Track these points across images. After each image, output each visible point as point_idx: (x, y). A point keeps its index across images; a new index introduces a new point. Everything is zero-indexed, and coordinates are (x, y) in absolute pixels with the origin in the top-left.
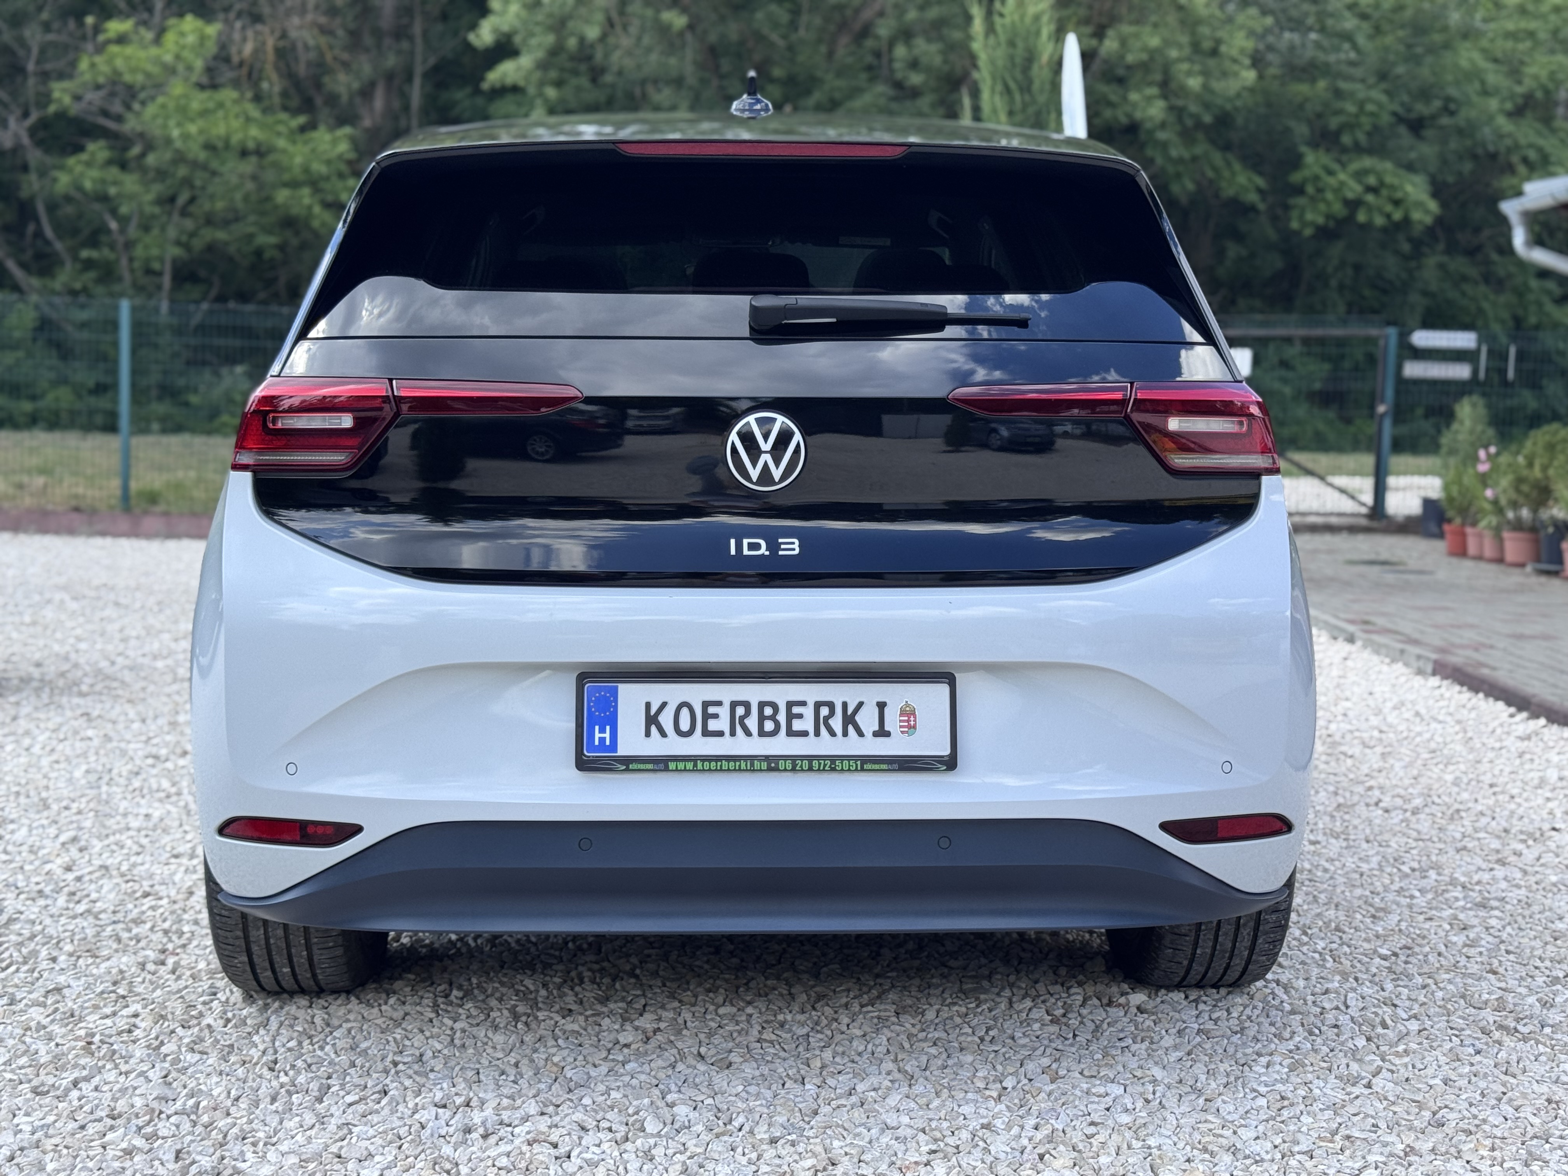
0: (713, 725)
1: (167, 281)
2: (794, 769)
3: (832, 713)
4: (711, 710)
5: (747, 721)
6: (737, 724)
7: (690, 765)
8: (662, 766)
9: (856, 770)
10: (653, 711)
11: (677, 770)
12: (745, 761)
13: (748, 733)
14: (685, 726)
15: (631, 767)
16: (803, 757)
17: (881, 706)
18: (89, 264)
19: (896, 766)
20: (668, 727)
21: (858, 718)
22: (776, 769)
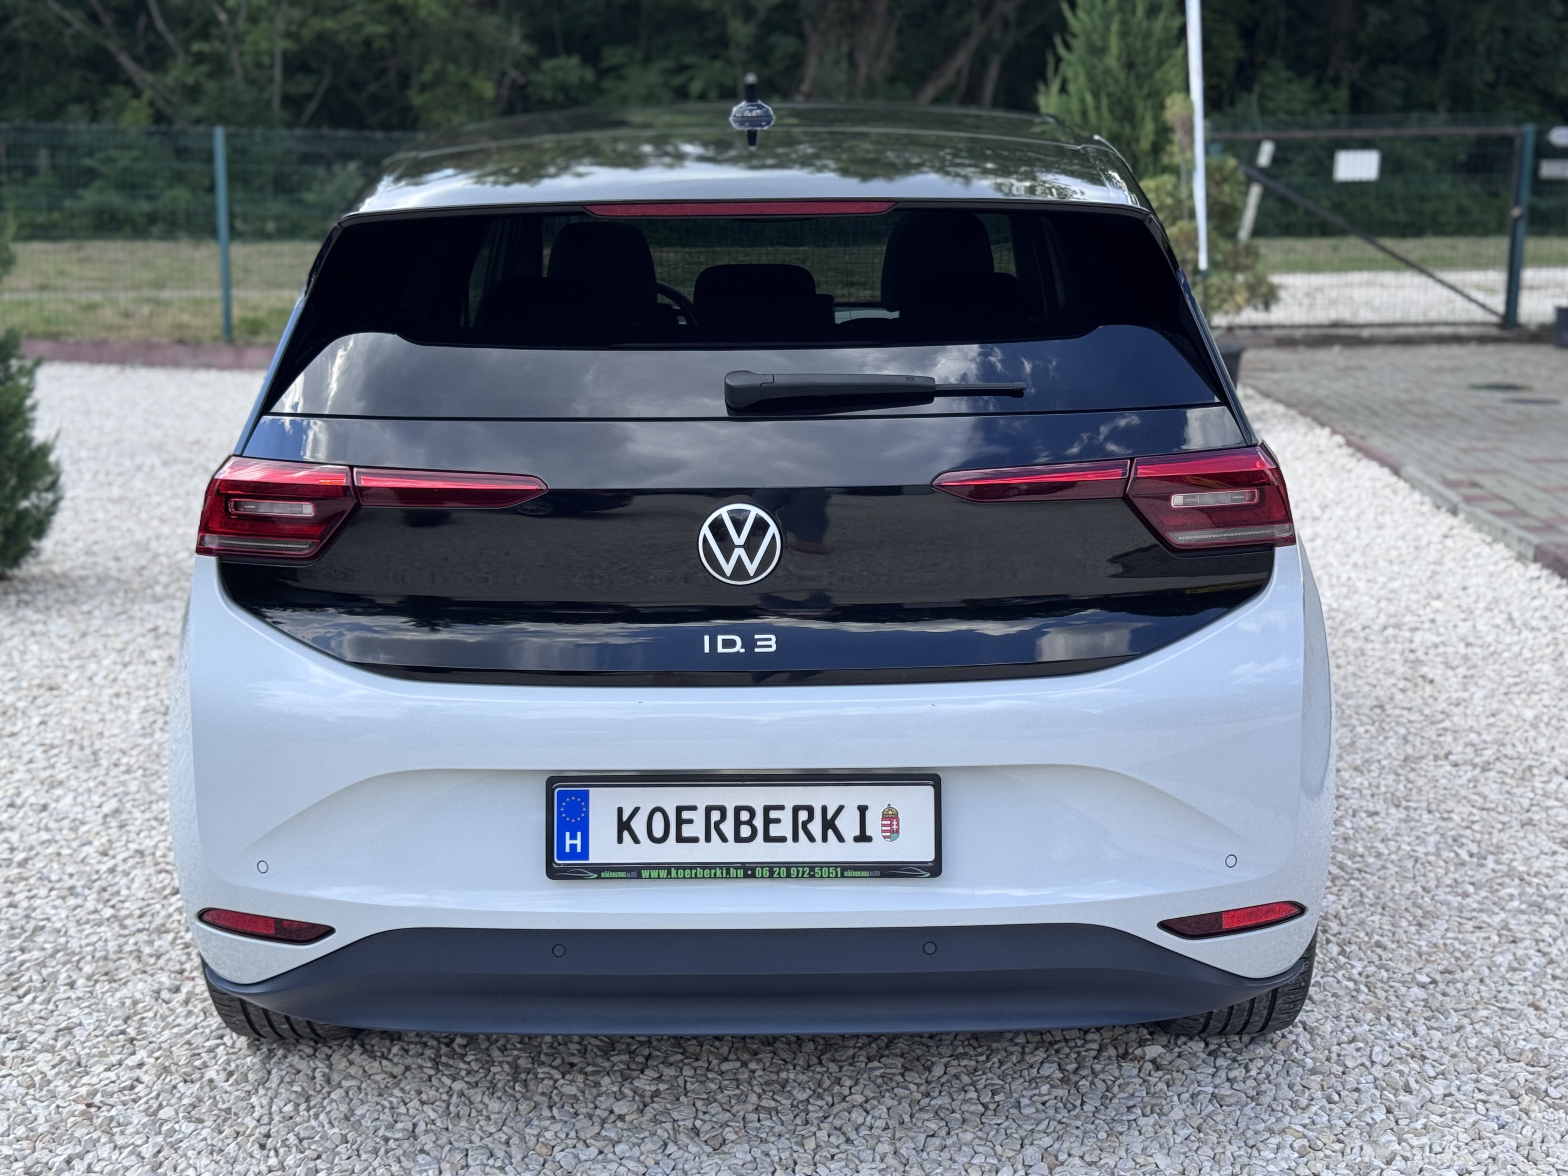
0: (687, 830)
1: (278, 73)
2: (771, 876)
3: (811, 817)
4: (686, 815)
5: (722, 826)
6: (712, 829)
7: (663, 873)
8: (634, 874)
9: (836, 877)
10: (625, 817)
11: (650, 878)
12: (721, 868)
13: (724, 839)
14: (658, 832)
15: (603, 875)
16: (780, 864)
17: (863, 810)
18: (200, 58)
19: (878, 873)
20: (641, 831)
21: (838, 822)
22: (753, 876)
